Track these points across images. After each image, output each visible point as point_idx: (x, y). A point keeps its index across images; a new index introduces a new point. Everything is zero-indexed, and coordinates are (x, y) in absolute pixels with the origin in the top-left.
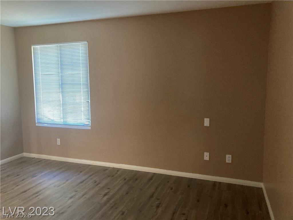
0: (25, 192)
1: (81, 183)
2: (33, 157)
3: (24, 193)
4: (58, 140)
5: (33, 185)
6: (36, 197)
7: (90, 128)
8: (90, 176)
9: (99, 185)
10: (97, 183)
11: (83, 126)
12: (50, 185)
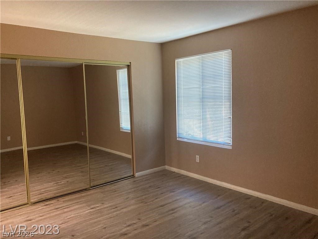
0: (162, 206)
1: (218, 208)
2: (174, 171)
3: (161, 208)
4: (197, 157)
5: (170, 201)
6: (171, 214)
7: (230, 148)
8: (229, 202)
9: (237, 216)
10: (236, 212)
11: (224, 144)
12: (186, 204)
